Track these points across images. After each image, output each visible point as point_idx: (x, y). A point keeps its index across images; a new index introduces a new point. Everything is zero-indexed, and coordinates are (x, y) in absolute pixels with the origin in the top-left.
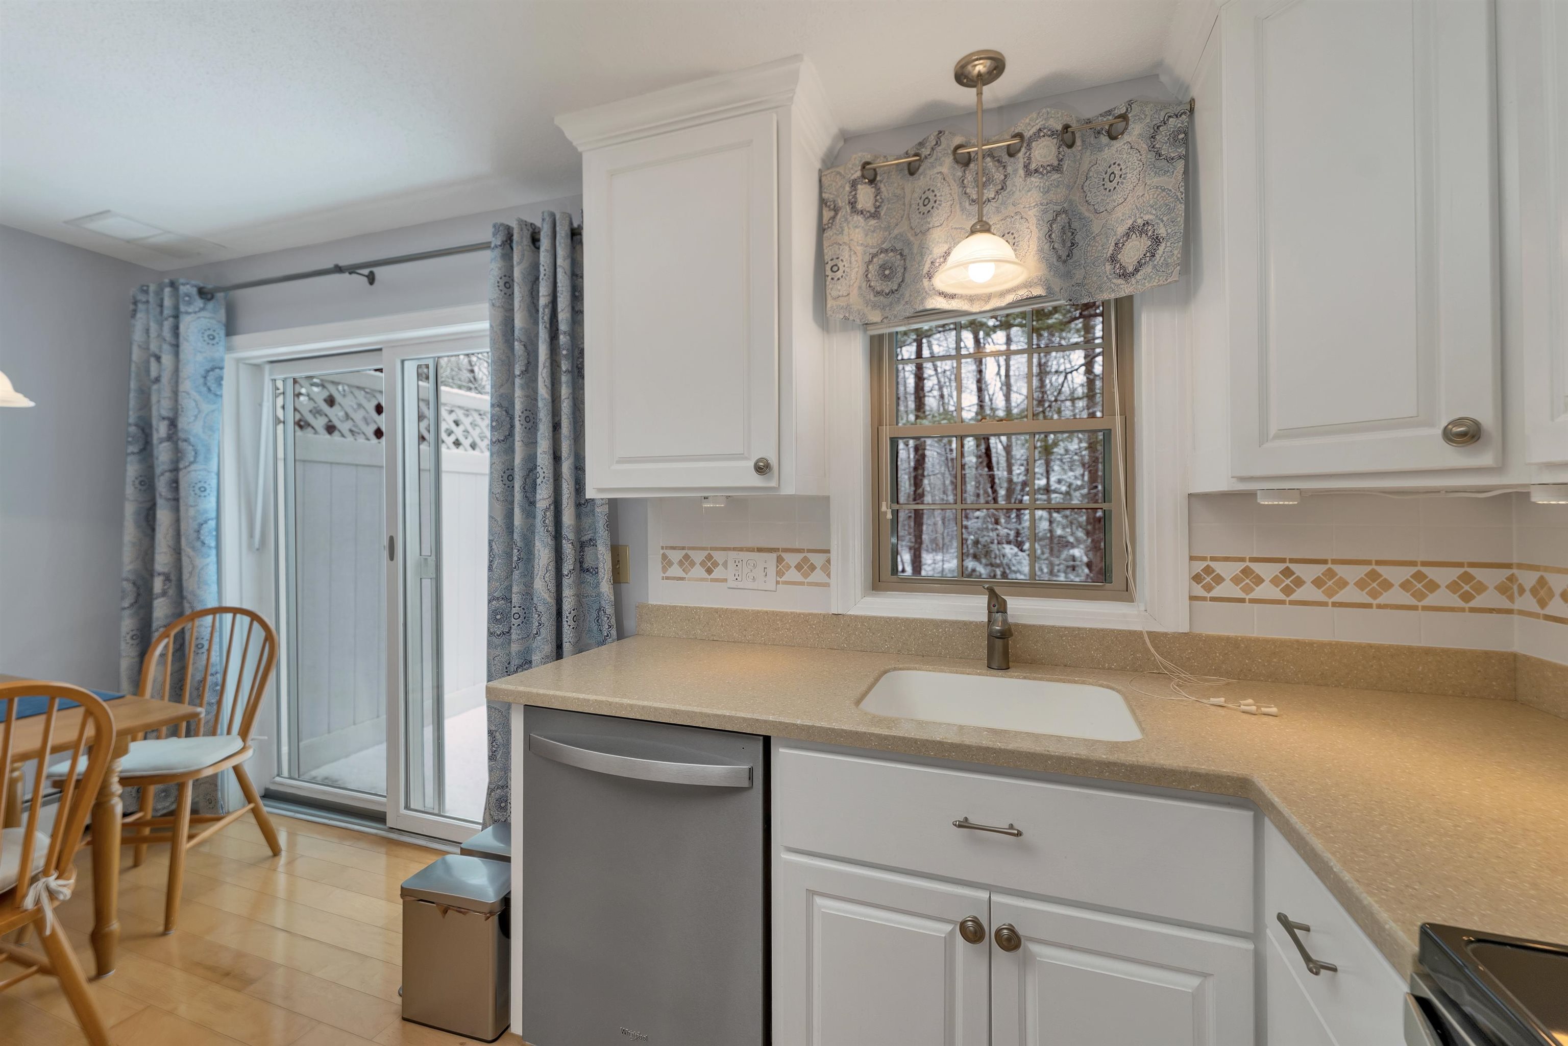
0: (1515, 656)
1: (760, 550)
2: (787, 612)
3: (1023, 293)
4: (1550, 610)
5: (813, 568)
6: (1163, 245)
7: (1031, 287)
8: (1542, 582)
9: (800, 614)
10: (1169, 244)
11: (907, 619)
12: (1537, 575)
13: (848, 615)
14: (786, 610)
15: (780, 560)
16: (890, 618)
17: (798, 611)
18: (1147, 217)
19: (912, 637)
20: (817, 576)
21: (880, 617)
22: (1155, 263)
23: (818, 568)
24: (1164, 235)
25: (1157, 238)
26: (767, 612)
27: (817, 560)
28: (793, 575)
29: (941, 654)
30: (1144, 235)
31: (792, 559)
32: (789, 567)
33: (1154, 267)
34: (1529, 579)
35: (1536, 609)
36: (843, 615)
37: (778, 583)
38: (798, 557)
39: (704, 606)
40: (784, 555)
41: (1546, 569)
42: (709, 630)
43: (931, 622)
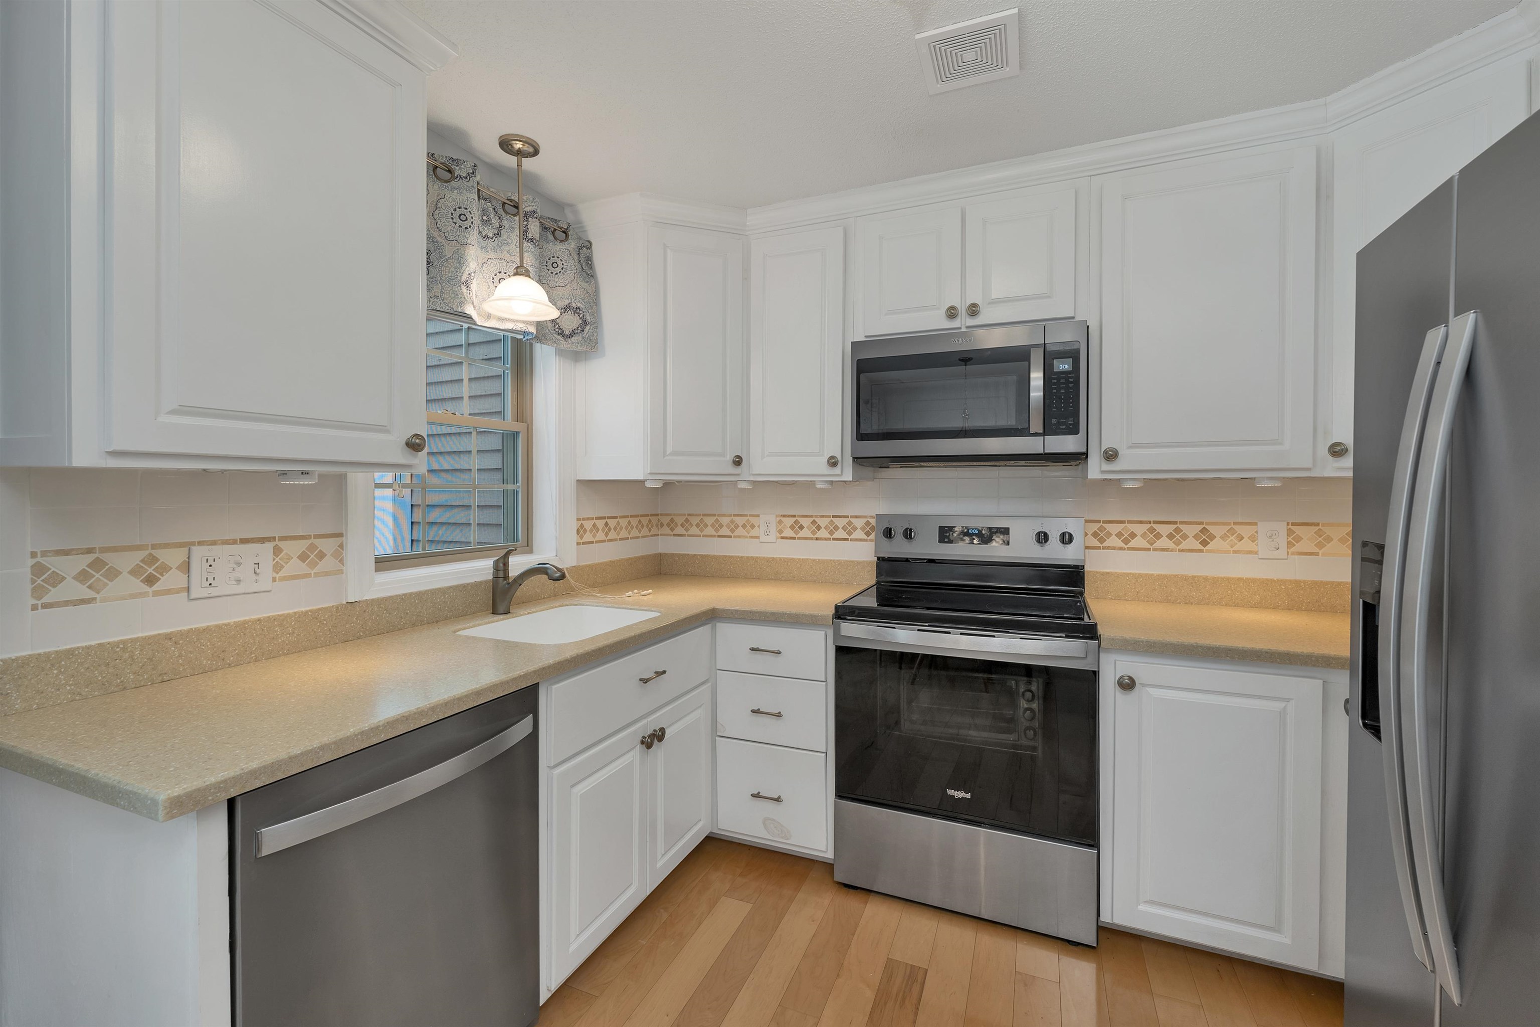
0: (660, 554)
1: (244, 541)
2: (289, 614)
3: (520, 327)
4: (676, 532)
5: (321, 556)
6: (589, 326)
7: (527, 324)
8: (672, 520)
9: (307, 612)
10: (591, 328)
11: (420, 592)
12: (669, 518)
13: (364, 601)
14: (286, 612)
15: (277, 551)
16: (405, 595)
17: (303, 609)
18: (579, 305)
19: (425, 608)
20: (328, 563)
21: (396, 596)
22: (584, 336)
23: (329, 555)
24: (590, 321)
25: (585, 321)
26: (259, 620)
27: (327, 545)
28: (294, 566)
29: (447, 617)
30: (577, 315)
31: (293, 548)
32: (290, 558)
33: (583, 338)
34: (665, 520)
35: (670, 532)
36: (359, 602)
37: (274, 580)
38: (302, 545)
39: (140, 635)
40: (282, 544)
41: (674, 515)
42: (154, 669)
43: (440, 590)
